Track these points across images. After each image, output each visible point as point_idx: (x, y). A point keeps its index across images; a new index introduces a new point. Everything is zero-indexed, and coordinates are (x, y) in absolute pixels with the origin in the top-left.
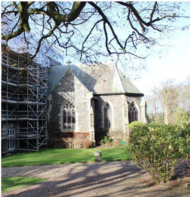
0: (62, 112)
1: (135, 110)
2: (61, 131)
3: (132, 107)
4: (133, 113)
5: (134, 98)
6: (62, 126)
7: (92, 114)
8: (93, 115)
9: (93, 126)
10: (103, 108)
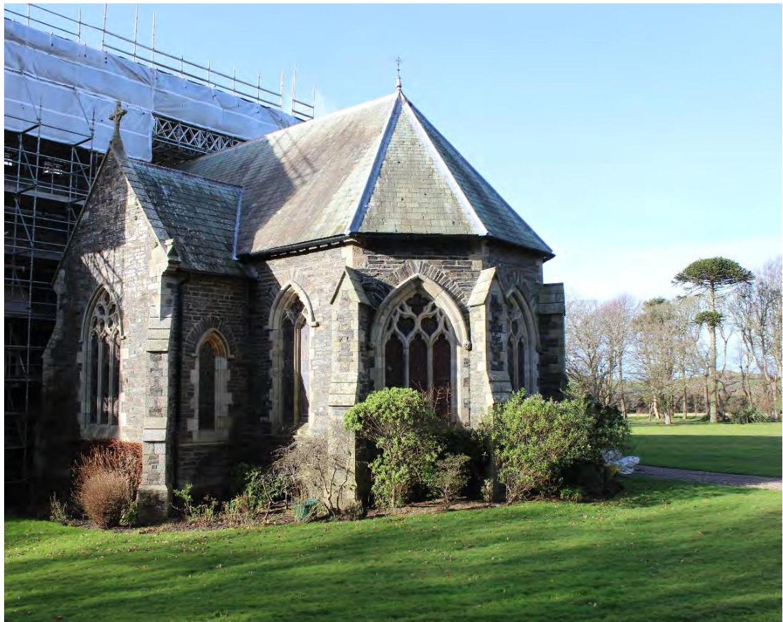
0: (86, 347)
1: (441, 327)
2: (82, 434)
3: (417, 309)
4: (419, 343)
5: (424, 261)
6: (85, 407)
7: (161, 352)
8: (165, 356)
9: (165, 411)
10: (274, 322)
